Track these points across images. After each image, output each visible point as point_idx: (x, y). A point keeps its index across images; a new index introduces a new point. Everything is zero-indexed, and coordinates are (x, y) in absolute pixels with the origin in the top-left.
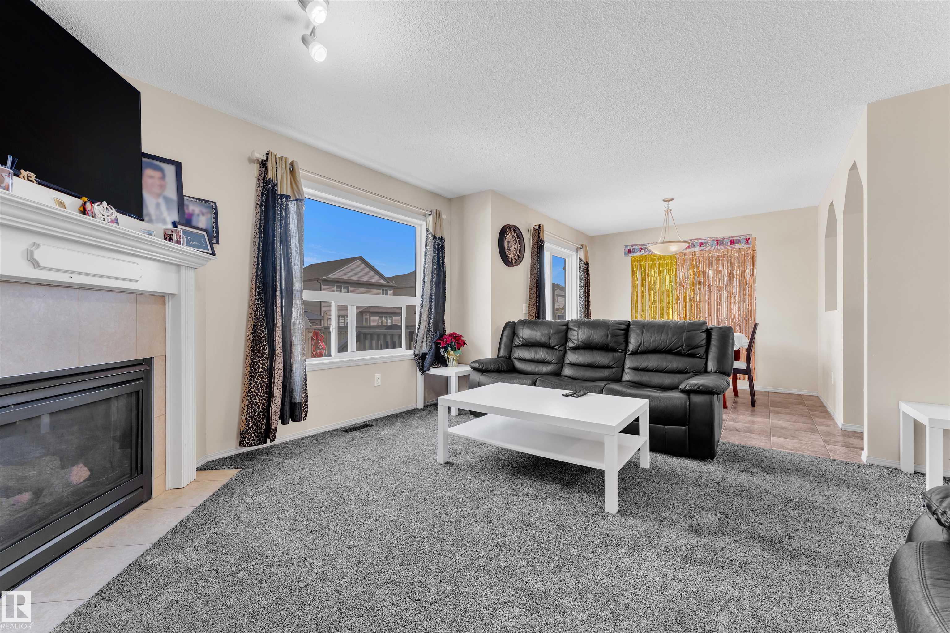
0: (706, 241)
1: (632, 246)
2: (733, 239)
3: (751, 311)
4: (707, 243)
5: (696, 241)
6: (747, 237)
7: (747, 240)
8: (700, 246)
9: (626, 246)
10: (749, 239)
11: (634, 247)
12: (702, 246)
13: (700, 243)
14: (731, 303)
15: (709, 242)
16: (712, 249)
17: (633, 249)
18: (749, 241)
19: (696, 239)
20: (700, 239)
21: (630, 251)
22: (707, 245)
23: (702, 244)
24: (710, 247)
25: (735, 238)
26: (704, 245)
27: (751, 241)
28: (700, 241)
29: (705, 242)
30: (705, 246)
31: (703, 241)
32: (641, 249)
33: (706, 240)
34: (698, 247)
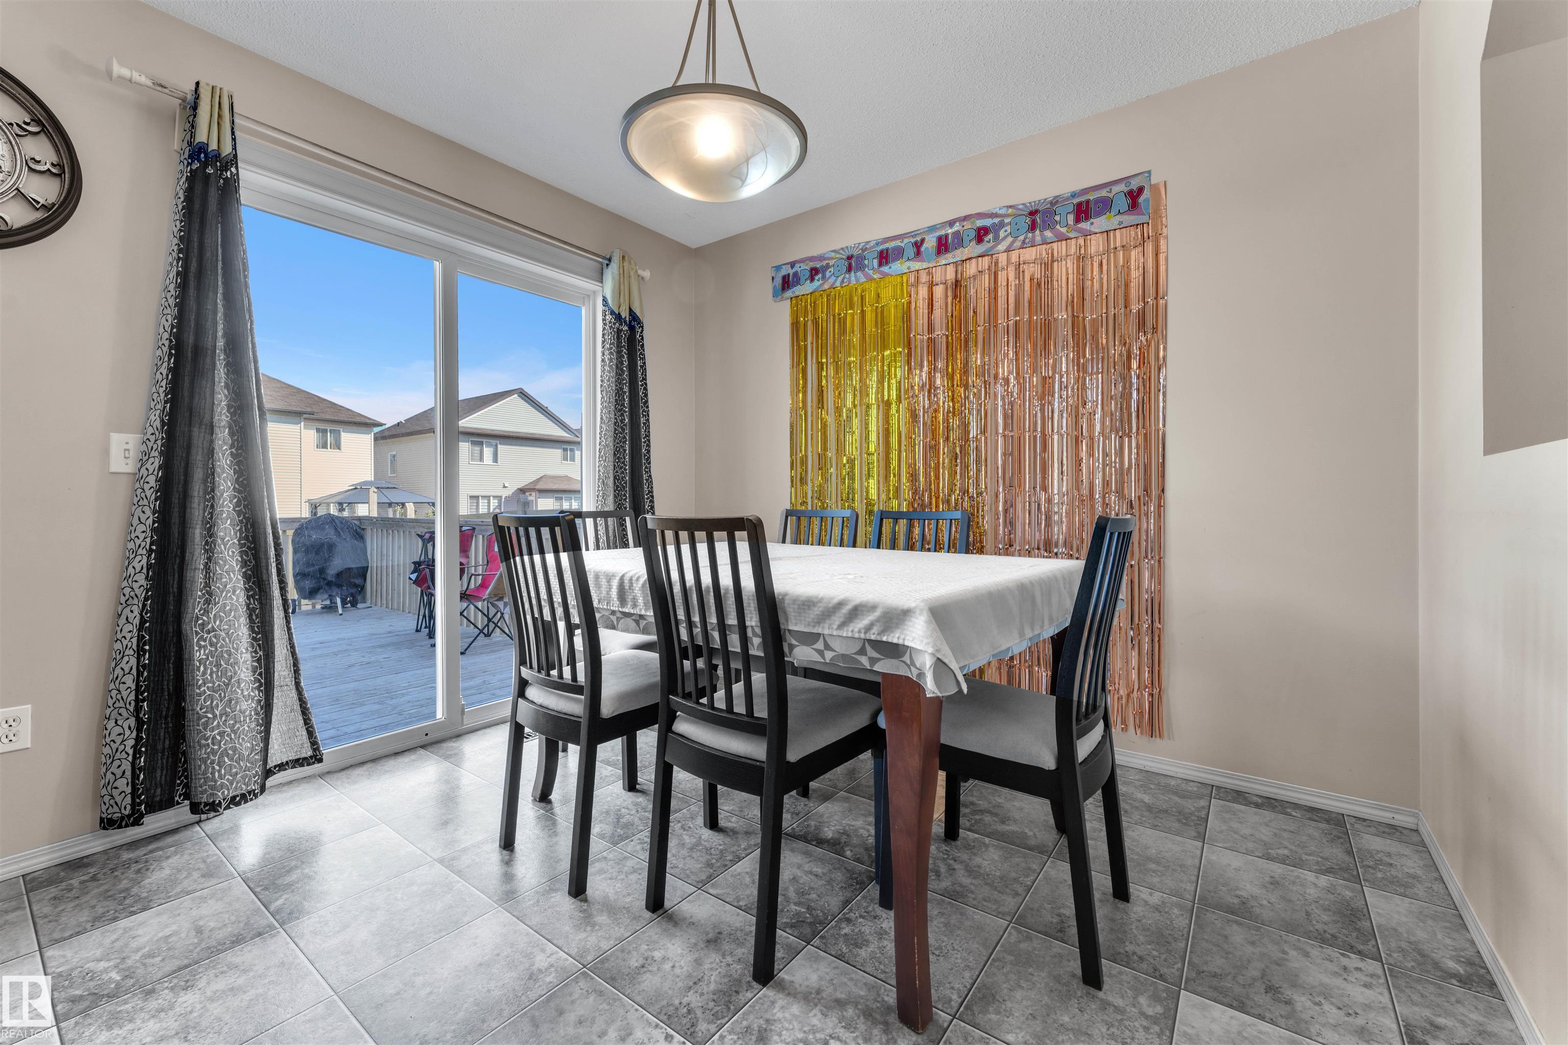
0: (996, 220)
1: (792, 264)
2: (1083, 199)
3: (1147, 468)
4: (1002, 225)
5: (965, 225)
6: (1134, 185)
7: (1134, 196)
8: (980, 239)
9: (778, 268)
10: (1141, 190)
11: (797, 268)
12: (986, 238)
13: (979, 229)
14: (1077, 438)
15: (1007, 220)
16: (1018, 244)
17: (796, 274)
18: (1141, 200)
19: (964, 218)
20: (980, 216)
21: (787, 283)
22: (1002, 234)
23: (986, 230)
24: (1009, 241)
25: (1092, 197)
26: (990, 236)
27: (1147, 200)
28: (980, 223)
29: (993, 225)
30: (995, 237)
31: (987, 222)
32: (814, 272)
33: (995, 215)
34: (974, 243)
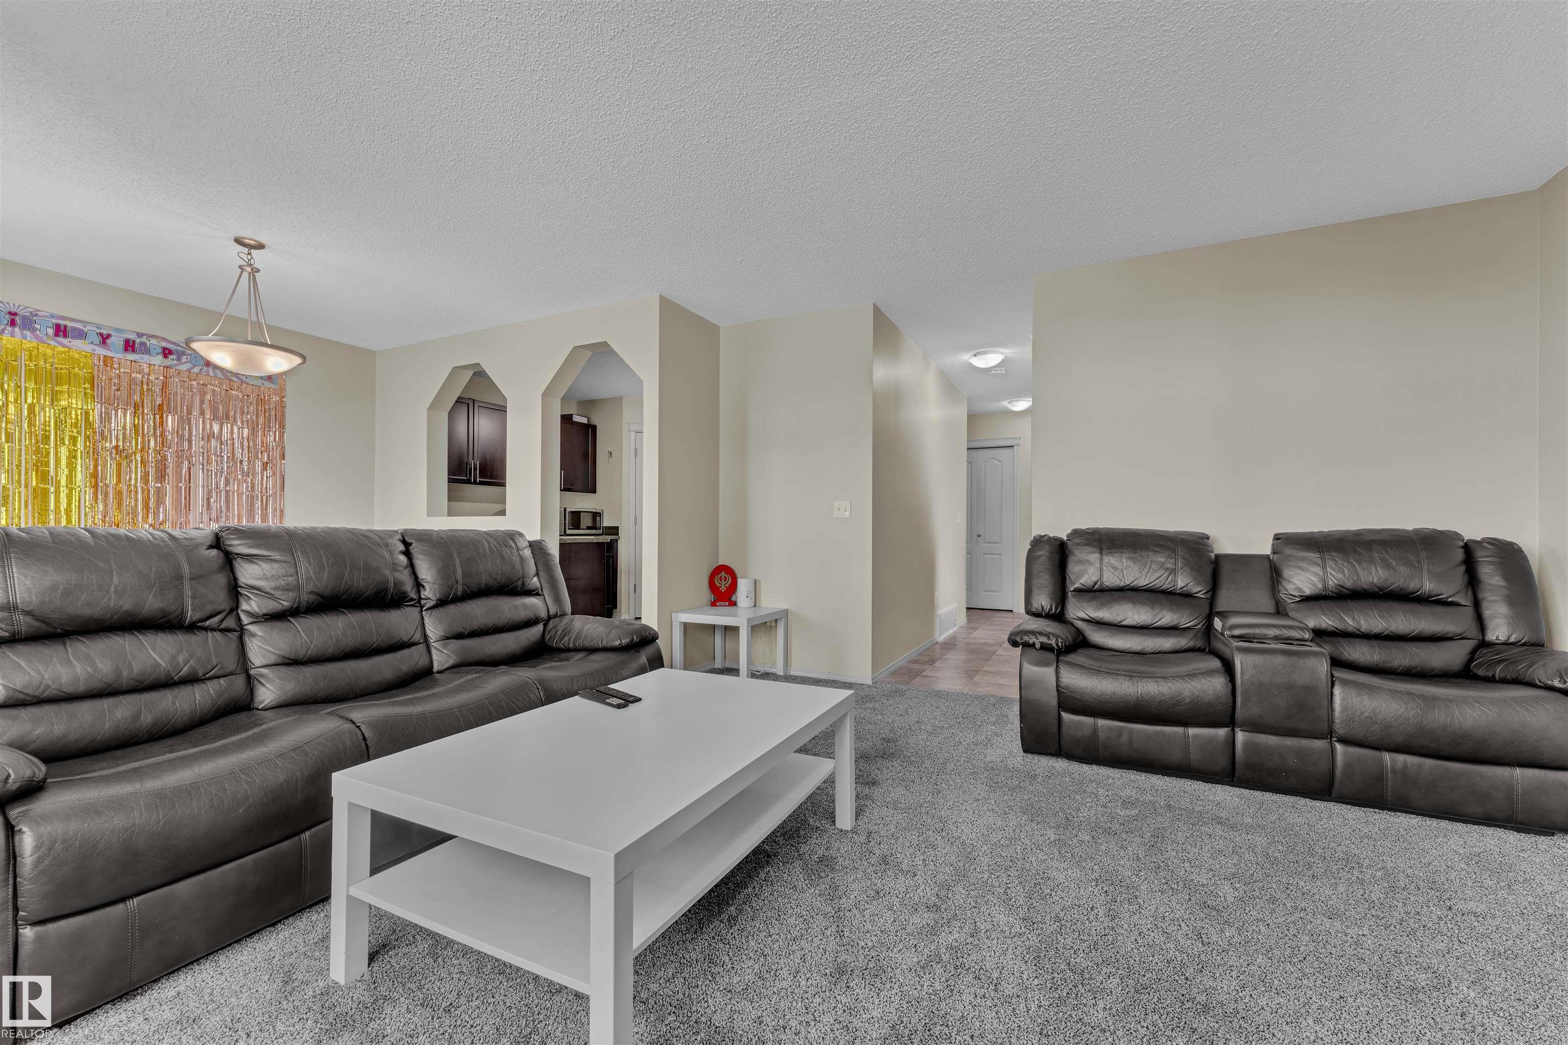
0: (179, 349)
4: (183, 353)
5: (153, 341)
8: (165, 356)
12: (171, 357)
13: (164, 349)
16: (196, 370)
19: (153, 336)
22: (184, 359)
23: (170, 352)
24: (189, 366)
28: (165, 345)
29: (177, 351)
30: (179, 359)
31: (172, 347)
33: (178, 345)
34: (160, 356)
